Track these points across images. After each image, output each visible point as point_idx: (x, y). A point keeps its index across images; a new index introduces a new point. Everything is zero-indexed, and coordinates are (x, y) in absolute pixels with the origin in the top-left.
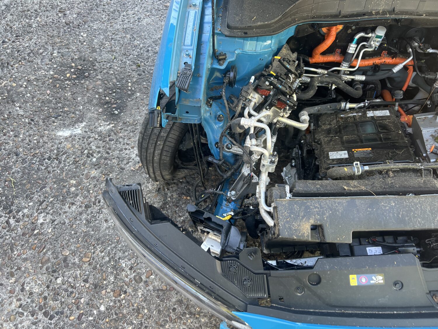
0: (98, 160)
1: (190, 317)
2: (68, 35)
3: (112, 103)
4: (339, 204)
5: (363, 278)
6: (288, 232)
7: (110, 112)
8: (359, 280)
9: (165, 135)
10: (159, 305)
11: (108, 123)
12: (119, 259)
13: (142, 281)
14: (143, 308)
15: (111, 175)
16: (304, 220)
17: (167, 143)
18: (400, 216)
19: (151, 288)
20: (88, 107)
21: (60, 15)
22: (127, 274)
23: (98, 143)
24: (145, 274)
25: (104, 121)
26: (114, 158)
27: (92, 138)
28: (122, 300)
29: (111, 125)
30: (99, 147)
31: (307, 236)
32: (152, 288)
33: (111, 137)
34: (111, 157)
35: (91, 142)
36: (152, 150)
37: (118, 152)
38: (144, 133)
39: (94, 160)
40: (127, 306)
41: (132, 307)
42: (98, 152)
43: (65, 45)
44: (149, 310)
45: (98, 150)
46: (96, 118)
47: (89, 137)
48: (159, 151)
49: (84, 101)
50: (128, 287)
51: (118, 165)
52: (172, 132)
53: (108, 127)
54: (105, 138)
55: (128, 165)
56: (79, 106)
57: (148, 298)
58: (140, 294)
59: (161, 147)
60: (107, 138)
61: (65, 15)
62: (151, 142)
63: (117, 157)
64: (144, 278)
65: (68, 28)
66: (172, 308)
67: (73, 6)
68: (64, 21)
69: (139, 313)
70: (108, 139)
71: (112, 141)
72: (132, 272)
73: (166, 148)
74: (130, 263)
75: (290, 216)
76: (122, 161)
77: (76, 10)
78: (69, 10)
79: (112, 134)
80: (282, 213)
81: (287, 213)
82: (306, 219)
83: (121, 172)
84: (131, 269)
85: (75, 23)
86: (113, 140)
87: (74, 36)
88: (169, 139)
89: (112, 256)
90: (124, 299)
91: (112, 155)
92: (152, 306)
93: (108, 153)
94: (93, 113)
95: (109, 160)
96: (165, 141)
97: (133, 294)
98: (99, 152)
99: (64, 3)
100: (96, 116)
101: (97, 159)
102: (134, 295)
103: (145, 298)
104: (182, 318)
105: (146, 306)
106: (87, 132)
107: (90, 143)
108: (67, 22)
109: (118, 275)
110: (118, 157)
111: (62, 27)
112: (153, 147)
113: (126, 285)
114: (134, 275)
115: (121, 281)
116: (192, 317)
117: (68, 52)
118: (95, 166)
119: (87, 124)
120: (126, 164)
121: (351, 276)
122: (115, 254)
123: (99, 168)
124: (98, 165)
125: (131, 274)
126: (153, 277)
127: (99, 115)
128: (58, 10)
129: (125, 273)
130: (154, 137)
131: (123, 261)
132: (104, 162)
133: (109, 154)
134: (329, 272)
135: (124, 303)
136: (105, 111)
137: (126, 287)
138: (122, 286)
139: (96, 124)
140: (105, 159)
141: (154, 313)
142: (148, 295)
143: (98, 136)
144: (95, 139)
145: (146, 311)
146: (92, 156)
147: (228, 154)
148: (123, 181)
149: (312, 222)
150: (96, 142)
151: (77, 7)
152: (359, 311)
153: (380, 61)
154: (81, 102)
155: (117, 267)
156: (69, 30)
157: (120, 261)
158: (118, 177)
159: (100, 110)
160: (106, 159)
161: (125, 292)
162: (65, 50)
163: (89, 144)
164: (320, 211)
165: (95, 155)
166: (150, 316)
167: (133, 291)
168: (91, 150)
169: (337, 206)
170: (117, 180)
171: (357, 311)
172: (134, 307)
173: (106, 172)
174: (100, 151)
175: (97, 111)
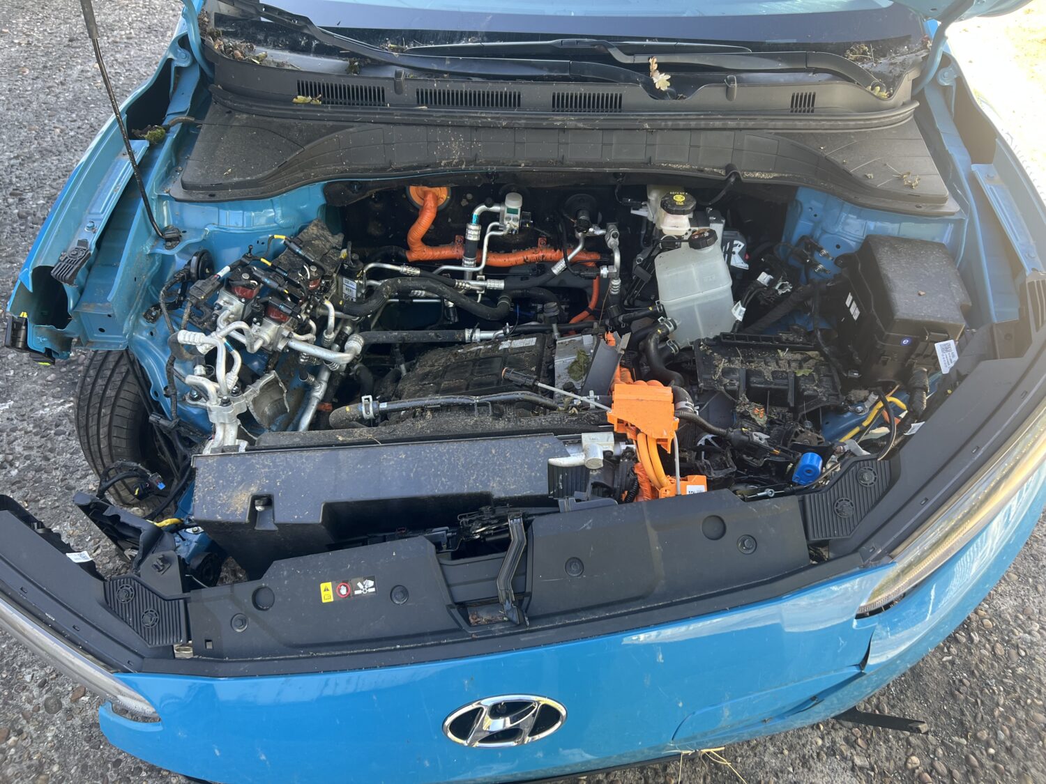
0: (22, 473)
1: (149, 777)
2: (18, 237)
3: (80, 361)
4: (306, 460)
5: (342, 587)
6: (208, 509)
7: (71, 379)
8: (336, 591)
9: (113, 394)
10: (87, 756)
11: (62, 401)
12: (21, 666)
13: (60, 708)
14: (52, 762)
15: (42, 501)
16: (240, 488)
17: (118, 410)
18: (412, 475)
19: (77, 721)
20: (25, 373)
21: (10, 200)
22: (31, 696)
23: (31, 440)
24: (71, 695)
25: (53, 397)
26: (57, 469)
27: (20, 430)
28: (10, 748)
29: (67, 405)
30: (31, 448)
31: (240, 515)
32: (80, 722)
33: (61, 428)
34: (51, 466)
35: (16, 439)
36: (95, 428)
37: (69, 456)
38: (81, 394)
39: (14, 472)
40: (17, 760)
41: (28, 762)
42: (25, 457)
43: (6, 257)
44: (64, 766)
45: (26, 453)
46: (38, 393)
47: (14, 430)
48: (106, 429)
49: (21, 360)
50: (28, 722)
51: (62, 480)
52: (125, 388)
53: (60, 408)
54: (48, 429)
55: (84, 481)
56: (7, 370)
57: (66, 742)
58: (50, 735)
59: (108, 419)
60: (51, 429)
61: (21, 200)
62: (91, 411)
63: (63, 466)
64: (66, 702)
65: (21, 225)
66: (114, 760)
67: (41, 183)
68: (16, 211)
69: (40, 773)
70: (53, 432)
71: (59, 435)
72: (44, 691)
73: (117, 421)
74: (43, 673)
75: (217, 482)
76: (72, 473)
77: (47, 191)
78: (33, 191)
79: (64, 422)
80: (205, 478)
81: (213, 477)
82: (243, 488)
83: (65, 494)
84: (42, 686)
85: (39, 214)
86: (64, 433)
87: (30, 239)
88: (120, 402)
89: (7, 662)
90: (15, 745)
91: (55, 462)
92: (72, 757)
93: (47, 459)
94: (35, 382)
95: (45, 472)
96: (114, 405)
97: (35, 736)
98: (27, 458)
99: (25, 179)
100: (38, 388)
101: (19, 471)
102: (38, 737)
103: (60, 741)
104: (132, 778)
105: (59, 757)
106: (12, 420)
107: (14, 441)
108: (21, 213)
109: (12, 699)
110: (65, 466)
111: (10, 222)
112: (95, 422)
113: (25, 717)
114: (45, 696)
115: (15, 711)
116: (153, 775)
117: (11, 268)
118: (13, 484)
119: (16, 405)
120: (81, 478)
121: (323, 586)
122: (15, 657)
123: (20, 488)
124: (19, 482)
125: (40, 695)
126: (85, 699)
127: (47, 385)
128: (8, 193)
129: (27, 693)
130: (95, 400)
131: (28, 670)
132: (34, 477)
133: (49, 460)
134: (286, 582)
135: (12, 755)
136: (62, 378)
137: (24, 722)
138: (16, 721)
139: (36, 404)
140: (36, 471)
141: (73, 771)
142: (68, 735)
143: (34, 427)
144: (26, 433)
145: (55, 768)
146: (12, 465)
147: (195, 411)
148: (66, 511)
149: (254, 490)
150: (26, 440)
151: (50, 185)
152: (338, 651)
153: (535, 255)
154: (12, 363)
155: (12, 682)
156: (23, 228)
157: (23, 669)
158: (57, 504)
159: (52, 377)
160: (38, 470)
161: (20, 733)
162: (4, 266)
163: (10, 443)
164: (271, 472)
165: (17, 464)
166: (64, 777)
167: (36, 730)
168: (11, 454)
169: (303, 463)
170: (54, 511)
171: (335, 651)
172: (33, 762)
173: (34, 495)
174: (30, 455)
175: (44, 378)
